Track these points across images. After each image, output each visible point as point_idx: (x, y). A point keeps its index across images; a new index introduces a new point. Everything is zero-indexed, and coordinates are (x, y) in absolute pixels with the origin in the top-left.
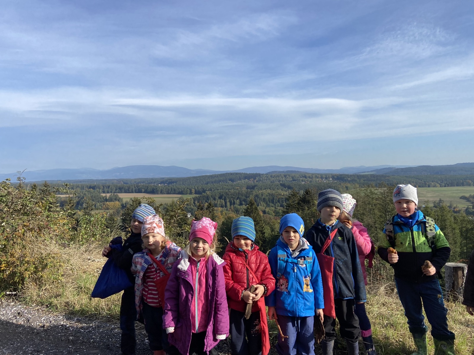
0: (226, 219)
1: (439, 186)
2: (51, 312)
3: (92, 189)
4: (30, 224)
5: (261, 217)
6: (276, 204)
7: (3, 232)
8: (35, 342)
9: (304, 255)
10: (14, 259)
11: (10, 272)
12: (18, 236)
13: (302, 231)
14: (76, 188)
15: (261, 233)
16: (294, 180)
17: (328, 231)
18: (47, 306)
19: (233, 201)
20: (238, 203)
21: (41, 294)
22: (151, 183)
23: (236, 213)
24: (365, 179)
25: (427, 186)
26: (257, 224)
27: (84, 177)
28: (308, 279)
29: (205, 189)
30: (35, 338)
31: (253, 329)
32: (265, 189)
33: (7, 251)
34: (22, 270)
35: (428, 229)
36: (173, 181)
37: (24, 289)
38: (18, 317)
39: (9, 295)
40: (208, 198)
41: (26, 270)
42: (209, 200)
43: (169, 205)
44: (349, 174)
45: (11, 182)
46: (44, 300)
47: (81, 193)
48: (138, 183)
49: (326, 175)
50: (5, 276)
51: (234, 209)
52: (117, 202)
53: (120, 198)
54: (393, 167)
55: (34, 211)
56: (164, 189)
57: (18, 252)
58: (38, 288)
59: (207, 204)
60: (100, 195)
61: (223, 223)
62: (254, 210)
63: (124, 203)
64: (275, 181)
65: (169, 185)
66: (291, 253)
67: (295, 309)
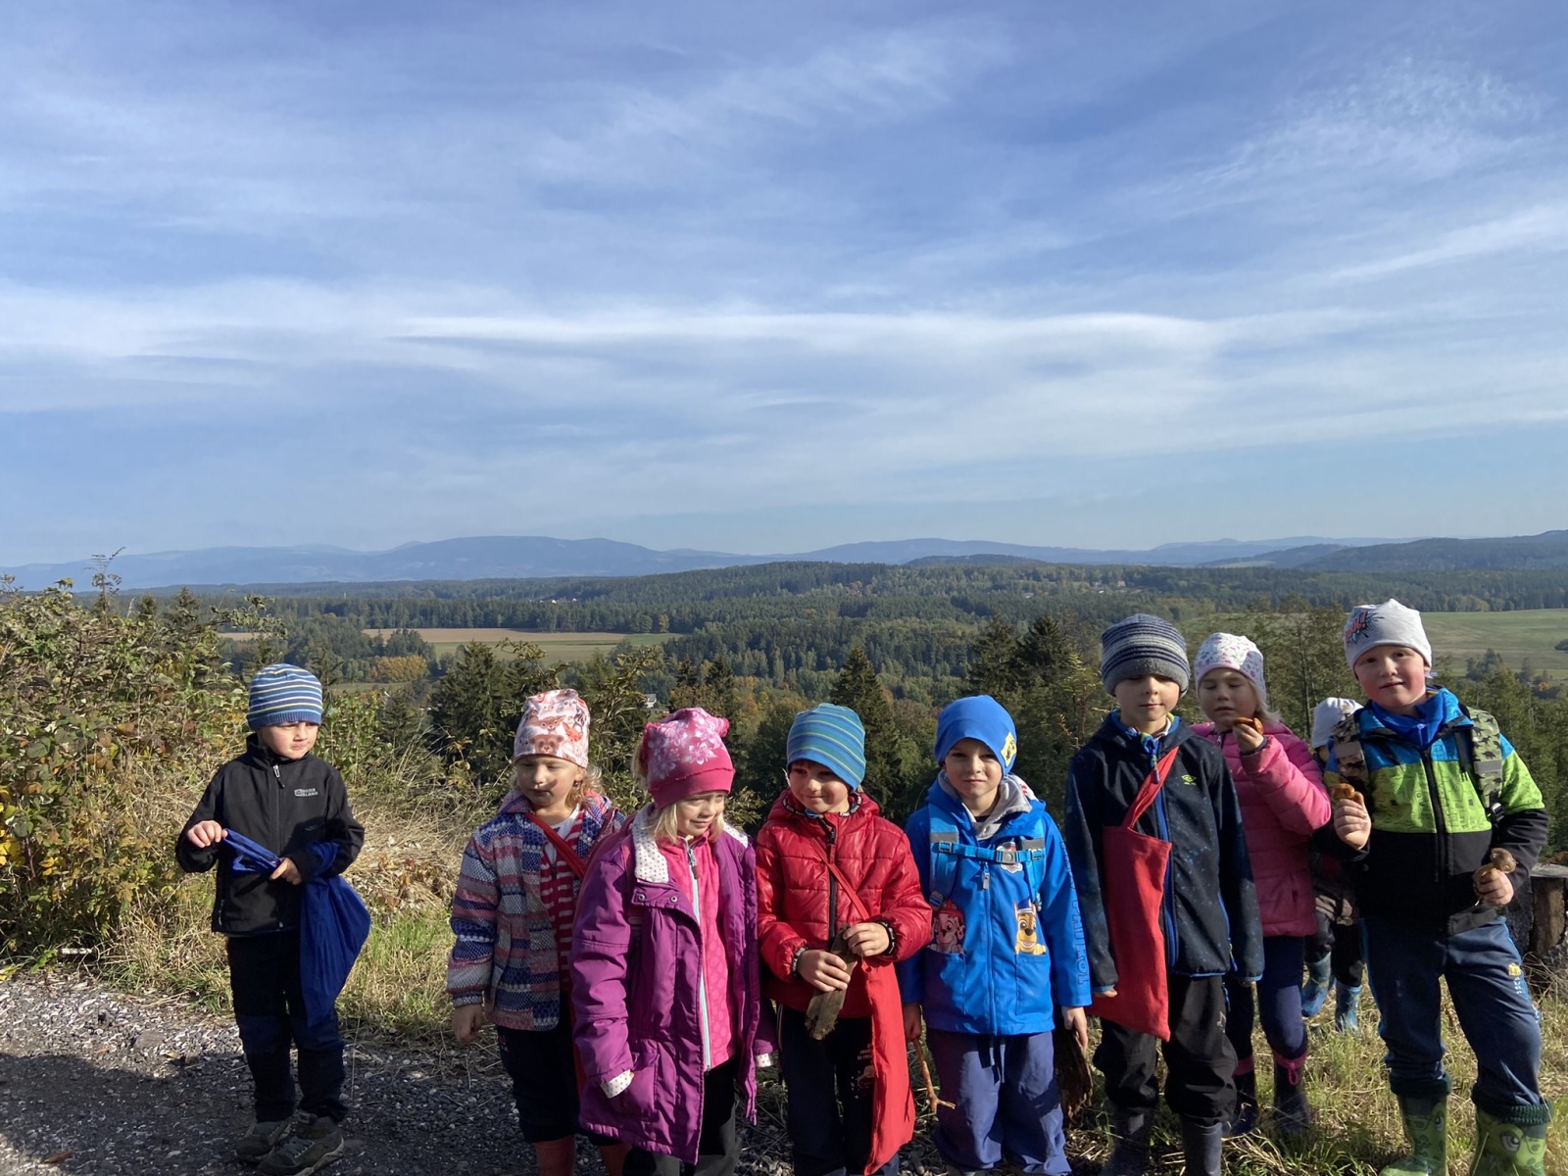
0: (770, 715)
1: (1486, 605)
2: (206, 1014)
3: (333, 615)
4: (136, 726)
5: (886, 708)
6: (938, 666)
7: (49, 754)
8: (153, 1110)
9: (1016, 834)
10: (87, 841)
11: (71, 883)
12: (97, 768)
13: (1009, 753)
14: (283, 610)
15: (887, 763)
16: (996, 587)
17: (1150, 755)
18: (192, 994)
19: (793, 655)
20: (810, 663)
21: (171, 955)
22: (527, 595)
23: (806, 695)
24: (1237, 583)
25: (1446, 606)
26: (872, 731)
27: (308, 575)
28: (1032, 910)
29: (703, 615)
30: (154, 1098)
31: (856, 1077)
32: (902, 615)
33: (64, 816)
34: (112, 878)
35: (1479, 751)
36: (598, 587)
37: (119, 937)
38: (100, 1031)
39: (70, 957)
40: (711, 645)
41: (124, 877)
42: (715, 652)
43: (584, 667)
44: (1183, 567)
45: (73, 590)
46: (184, 976)
47: (299, 629)
48: (484, 595)
49: (1105, 569)
50: (56, 896)
51: (798, 682)
52: (416, 658)
53: (424, 644)
54: (1332, 543)
55: (149, 686)
56: (569, 616)
57: (97, 819)
58: (164, 937)
59: (708, 665)
60: (359, 634)
61: (763, 727)
62: (863, 685)
63: (438, 660)
64: (935, 589)
65: (584, 600)
66: (972, 828)
67: (987, 1009)
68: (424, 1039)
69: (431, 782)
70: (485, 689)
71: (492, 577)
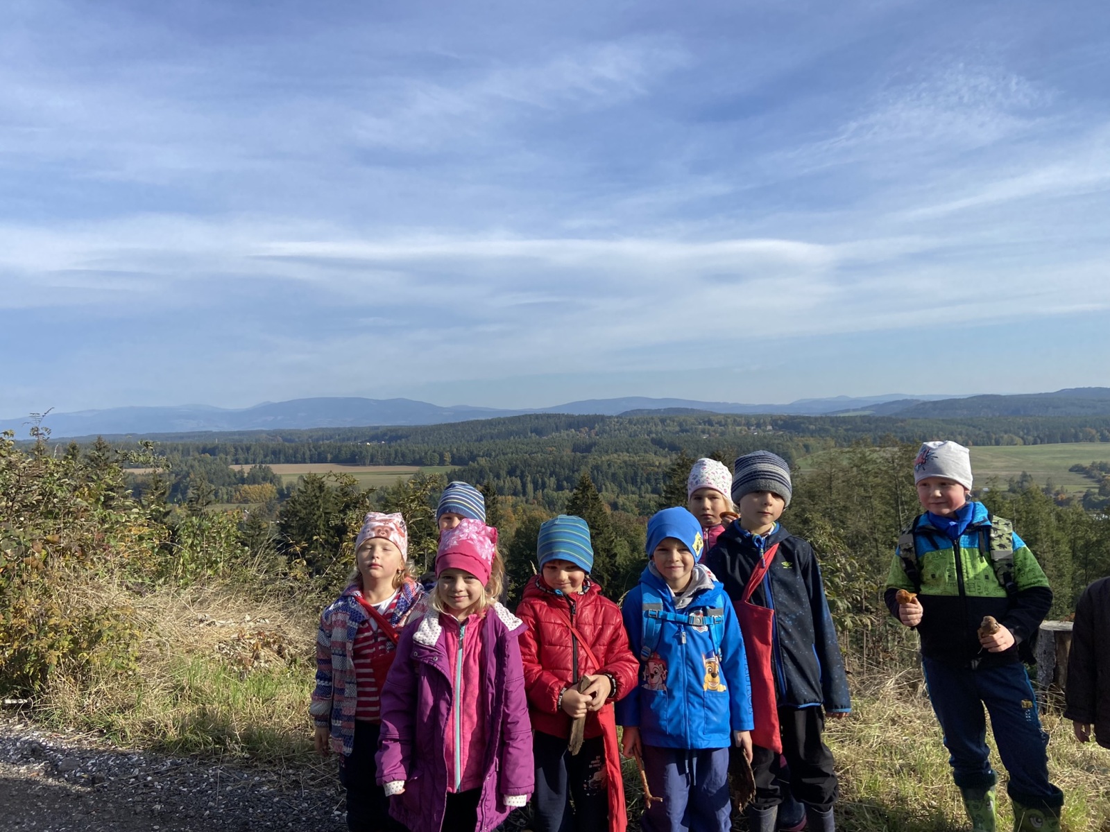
0: (524, 523)
1: (1021, 441)
2: (111, 746)
3: (208, 455)
4: (60, 537)
5: (606, 517)
6: (642, 486)
8: (71, 817)
9: (703, 605)
10: (24, 621)
11: (12, 652)
12: (32, 568)
13: (698, 546)
14: (171, 452)
15: (607, 556)
16: (682, 431)
17: (759, 549)
18: (101, 731)
19: (540, 480)
20: (552, 485)
21: (86, 703)
22: (348, 439)
23: (549, 508)
24: (849, 427)
25: (993, 441)
26: (597, 534)
27: (190, 427)
28: (715, 660)
29: (475, 452)
30: (72, 808)
31: (588, 780)
32: (616, 451)
33: (7, 602)
34: (42, 648)
35: (995, 544)
36: (399, 434)
37: (47, 691)
38: (32, 760)
39: (12, 706)
40: (481, 473)
41: (51, 647)
42: (484, 479)
43: (390, 490)
44: (812, 416)
45: (16, 438)
46: (95, 718)
47: (183, 465)
48: (318, 440)
49: (758, 417)
51: (543, 499)
52: (268, 485)
53: (274, 475)
54: (915, 398)
55: (70, 507)
56: (379, 454)
57: (31, 604)
58: (80, 690)
60: (227, 468)
61: (518, 532)
62: (590, 501)
63: (284, 487)
64: (640, 432)
65: (390, 443)
66: (673, 601)
67: (683, 730)
68: (270, 762)
69: (277, 575)
70: (319, 507)
71: (324, 427)
